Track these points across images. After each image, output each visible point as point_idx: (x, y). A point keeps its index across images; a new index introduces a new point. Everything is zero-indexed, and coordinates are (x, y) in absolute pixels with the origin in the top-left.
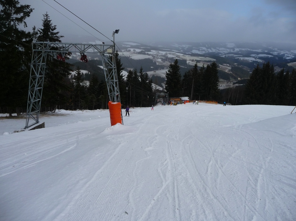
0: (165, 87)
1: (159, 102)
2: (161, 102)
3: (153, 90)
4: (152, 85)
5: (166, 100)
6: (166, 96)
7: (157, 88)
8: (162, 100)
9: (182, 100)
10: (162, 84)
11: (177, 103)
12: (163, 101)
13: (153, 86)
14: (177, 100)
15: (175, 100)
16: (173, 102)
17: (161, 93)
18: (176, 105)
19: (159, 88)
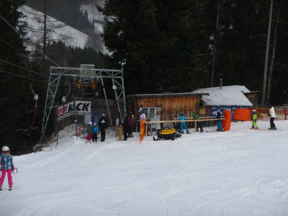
0: (100, 29)
1: (70, 120)
2: (81, 119)
3: (29, 48)
4: (19, 15)
5: (114, 108)
6: (108, 83)
7: (55, 36)
8: (85, 107)
9: (210, 108)
10: (84, 8)
11: (178, 127)
12: (93, 114)
13: (31, 22)
14: (176, 105)
15: (167, 105)
16: (156, 121)
17: (82, 68)
18: (171, 137)
19: (66, 37)
